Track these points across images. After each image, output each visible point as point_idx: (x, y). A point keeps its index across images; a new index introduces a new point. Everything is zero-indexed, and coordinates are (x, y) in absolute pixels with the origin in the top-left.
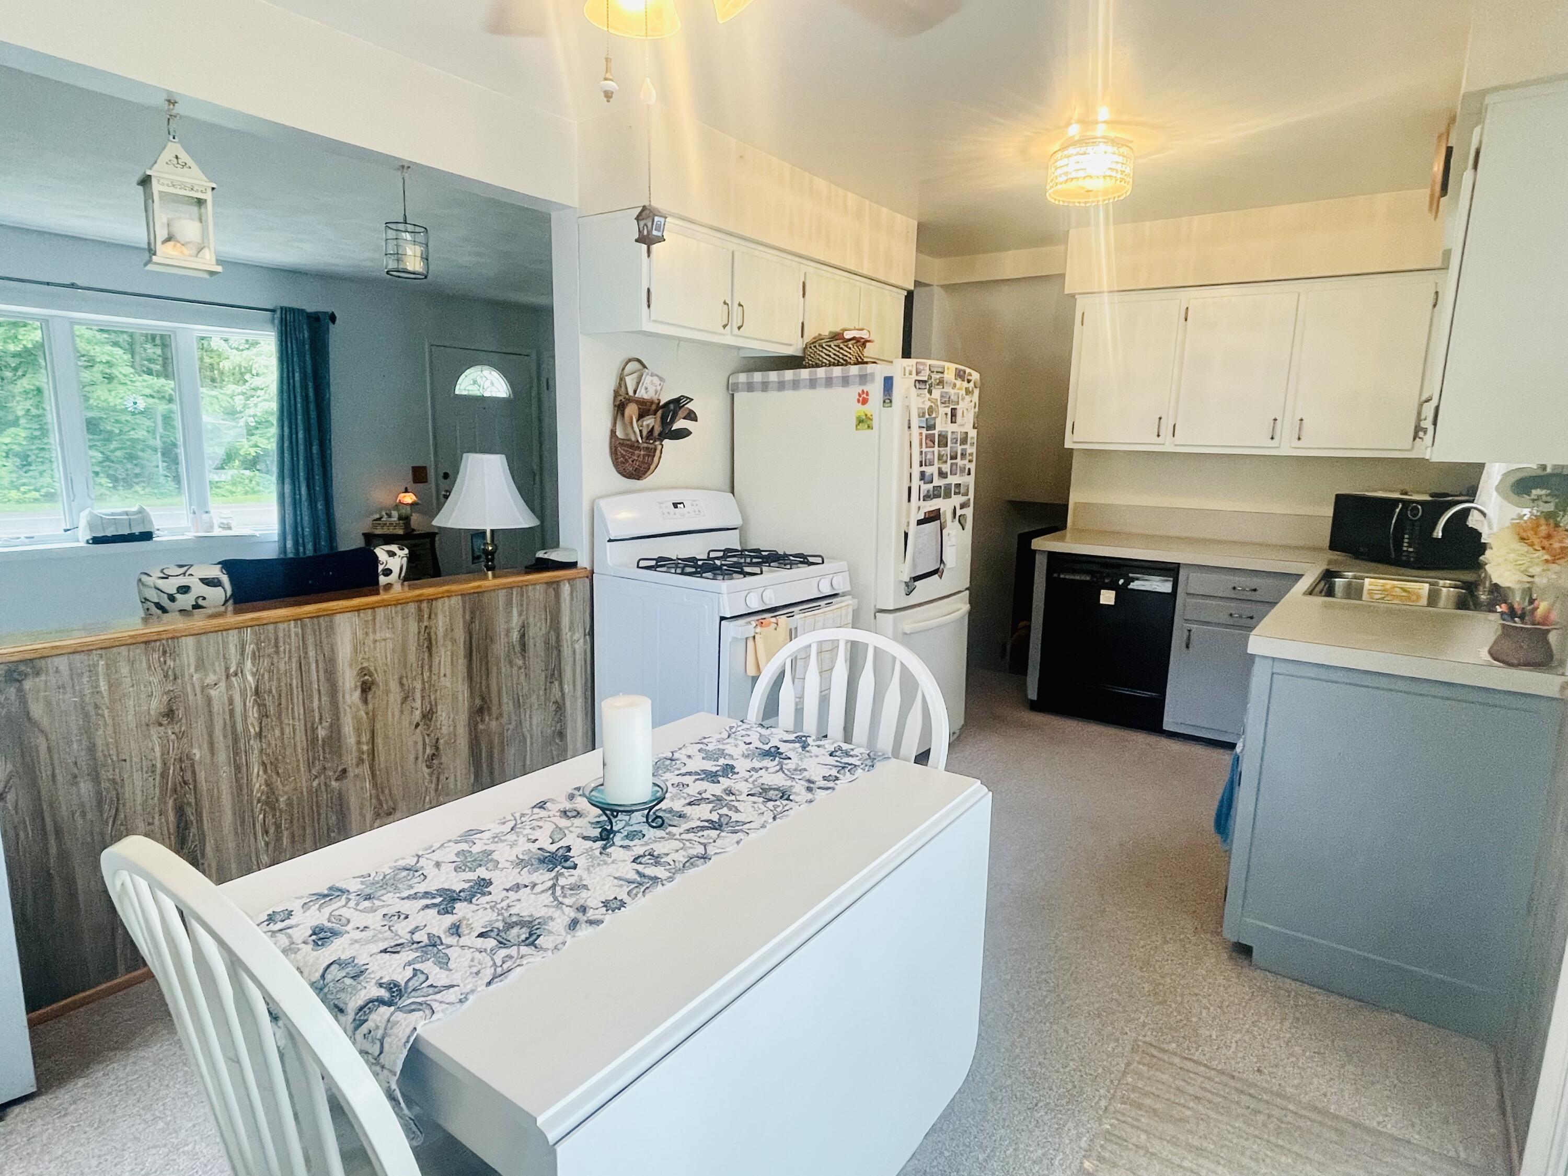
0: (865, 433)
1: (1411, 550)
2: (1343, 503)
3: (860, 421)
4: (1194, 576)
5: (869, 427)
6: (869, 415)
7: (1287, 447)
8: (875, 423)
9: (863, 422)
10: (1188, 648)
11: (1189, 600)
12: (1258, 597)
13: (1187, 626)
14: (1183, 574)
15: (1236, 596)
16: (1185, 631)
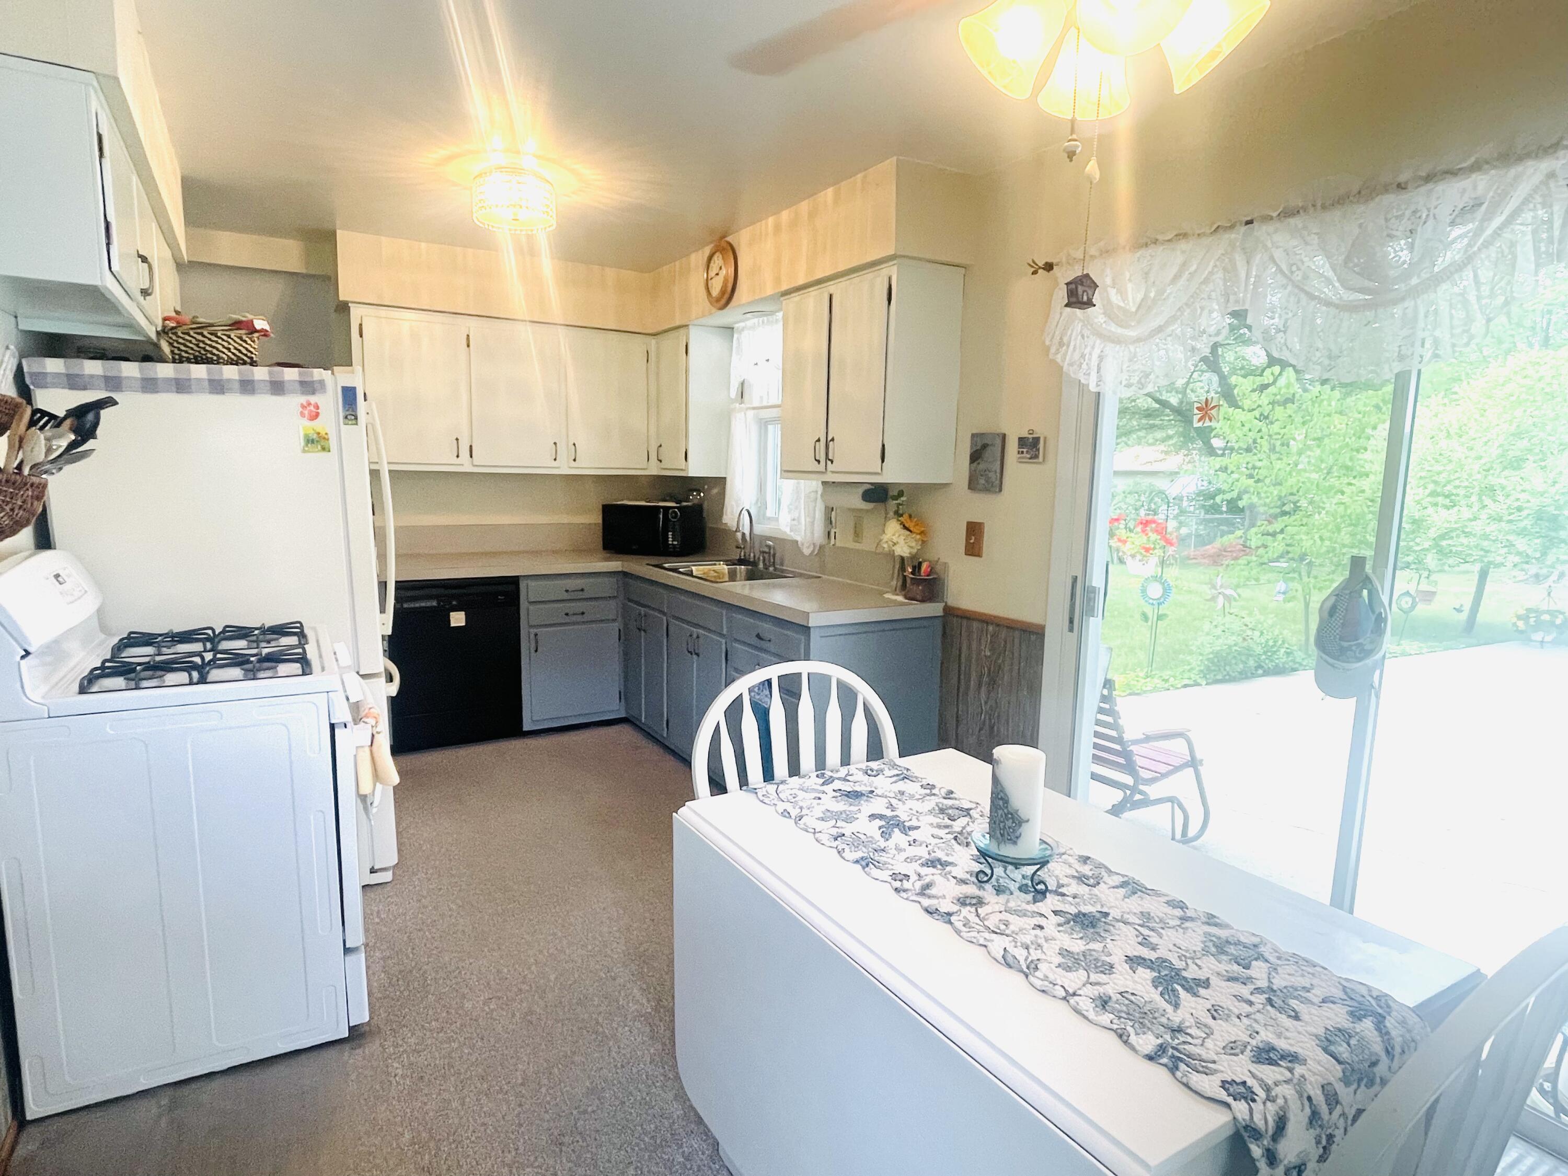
0: (317, 456)
1: (675, 543)
2: (609, 511)
3: (309, 441)
4: (532, 584)
5: (323, 449)
6: (323, 433)
7: (565, 468)
8: (333, 444)
9: (317, 442)
10: (536, 651)
11: (531, 608)
12: (586, 595)
13: (533, 631)
14: (523, 585)
15: (569, 598)
16: (532, 636)
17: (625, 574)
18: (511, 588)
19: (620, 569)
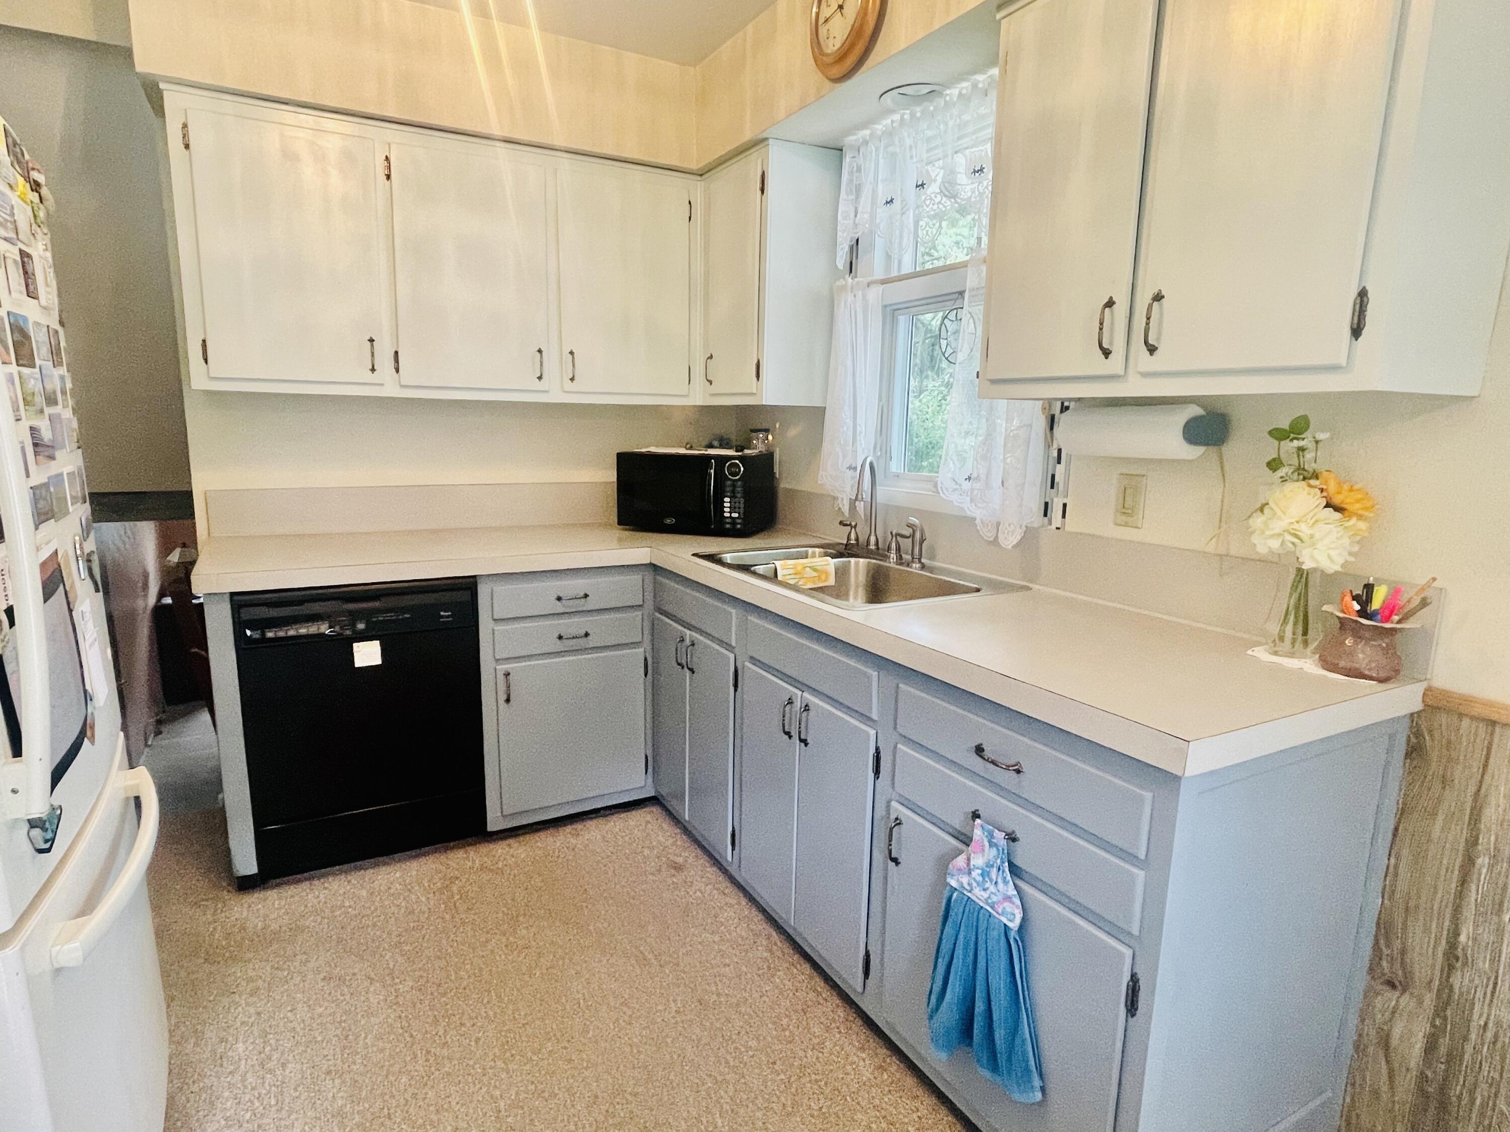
1: (735, 515)
2: (628, 464)
4: (499, 588)
7: (556, 392)
10: (508, 700)
11: (499, 628)
12: (591, 604)
13: (503, 668)
14: (483, 591)
15: (561, 610)
16: (501, 678)
17: (654, 568)
18: (465, 596)
19: (647, 561)
